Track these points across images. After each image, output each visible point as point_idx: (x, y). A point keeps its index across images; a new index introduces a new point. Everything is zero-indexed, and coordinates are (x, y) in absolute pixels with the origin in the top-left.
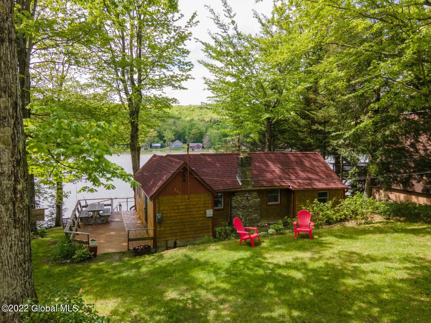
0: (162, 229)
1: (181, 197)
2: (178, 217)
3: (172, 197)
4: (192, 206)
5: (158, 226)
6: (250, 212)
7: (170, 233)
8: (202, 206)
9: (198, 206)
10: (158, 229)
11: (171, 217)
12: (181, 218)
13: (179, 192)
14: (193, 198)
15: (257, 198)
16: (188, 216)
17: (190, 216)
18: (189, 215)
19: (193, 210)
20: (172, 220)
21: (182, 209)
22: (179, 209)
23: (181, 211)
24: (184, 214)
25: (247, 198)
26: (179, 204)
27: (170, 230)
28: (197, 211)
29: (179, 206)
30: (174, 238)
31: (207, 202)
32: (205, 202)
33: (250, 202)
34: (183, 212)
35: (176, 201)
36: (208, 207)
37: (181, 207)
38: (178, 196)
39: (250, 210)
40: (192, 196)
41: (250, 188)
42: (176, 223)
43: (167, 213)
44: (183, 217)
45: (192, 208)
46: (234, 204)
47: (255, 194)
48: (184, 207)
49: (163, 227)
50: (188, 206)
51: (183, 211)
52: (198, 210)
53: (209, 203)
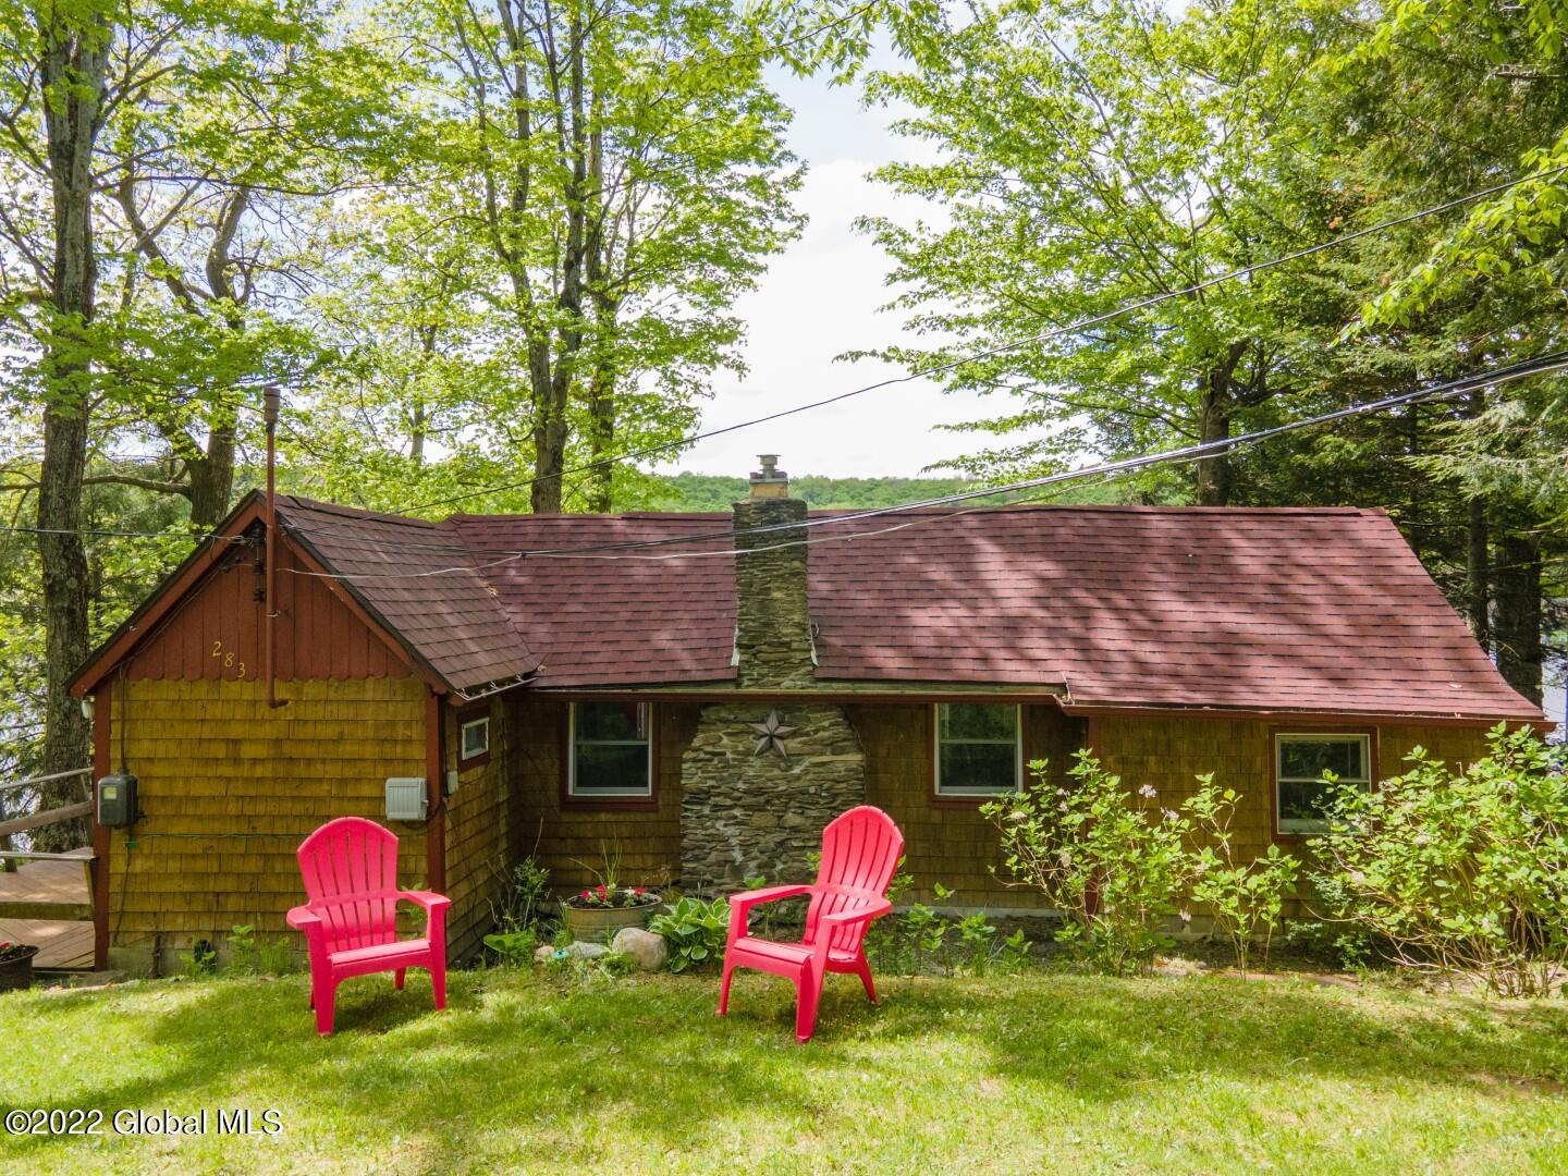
0: (139, 865)
1: (247, 691)
2: (233, 808)
3: (202, 690)
4: (310, 751)
5: (118, 843)
6: (795, 829)
7: (188, 896)
8: (370, 751)
9: (349, 750)
10: (118, 866)
11: (196, 799)
12: (249, 810)
13: (237, 660)
14: (316, 702)
15: (843, 751)
16: (287, 807)
17: (299, 808)
18: (294, 798)
19: (318, 771)
20: (200, 818)
21: (255, 761)
22: (237, 761)
23: (245, 771)
24: (266, 790)
25: (771, 745)
26: (236, 731)
27: (185, 875)
28: (342, 781)
29: (237, 742)
30: (207, 925)
31: (401, 733)
32: (384, 734)
33: (797, 770)
34: (261, 780)
35: (218, 711)
36: (405, 761)
37: (247, 751)
38: (234, 686)
39: (792, 819)
40: (311, 689)
41: (791, 684)
42: (219, 837)
43: (172, 779)
44: (261, 808)
45: (309, 761)
46: (693, 777)
47: (827, 725)
48: (261, 751)
49: (147, 857)
50: (288, 749)
51: (259, 771)
52: (349, 772)
53: (408, 741)
